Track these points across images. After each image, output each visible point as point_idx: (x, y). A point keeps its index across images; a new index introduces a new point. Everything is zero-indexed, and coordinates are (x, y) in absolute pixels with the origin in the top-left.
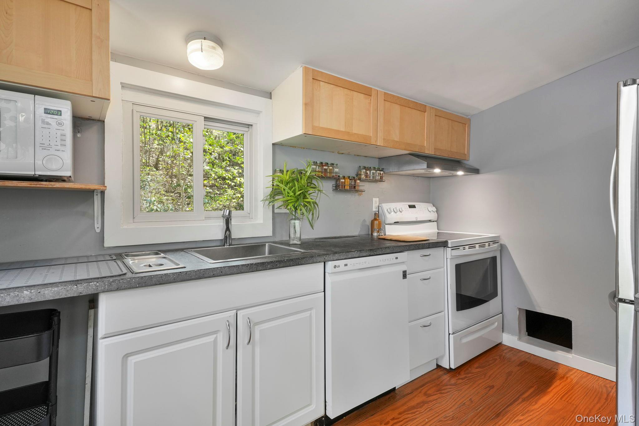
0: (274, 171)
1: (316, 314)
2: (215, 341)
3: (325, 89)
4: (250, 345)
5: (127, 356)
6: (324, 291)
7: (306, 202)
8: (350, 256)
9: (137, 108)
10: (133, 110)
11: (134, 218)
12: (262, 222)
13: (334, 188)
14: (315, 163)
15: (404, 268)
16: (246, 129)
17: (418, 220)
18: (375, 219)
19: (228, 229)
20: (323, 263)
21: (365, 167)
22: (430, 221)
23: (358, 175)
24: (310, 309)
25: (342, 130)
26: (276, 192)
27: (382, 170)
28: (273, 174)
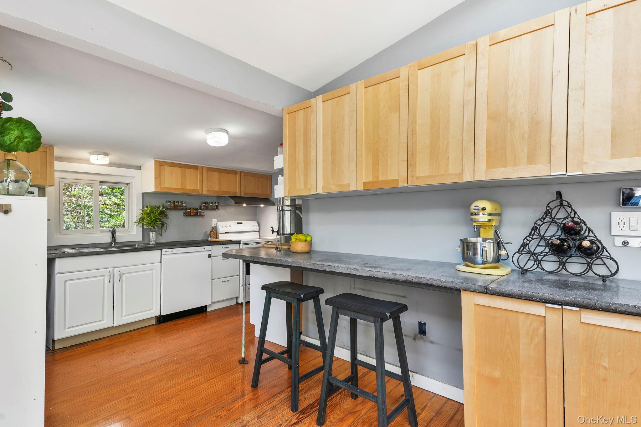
0: (143, 207)
1: (156, 272)
2: (104, 279)
3: (167, 169)
4: (120, 282)
5: (66, 281)
6: (161, 262)
7: (157, 223)
8: (175, 247)
9: (61, 180)
10: (59, 181)
11: (60, 233)
12: (135, 233)
13: (184, 214)
14: (170, 202)
15: (210, 253)
16: (126, 185)
17: (243, 231)
18: (212, 231)
19: (113, 237)
20: (160, 250)
21: (205, 202)
22: (254, 231)
23: (201, 207)
24: (153, 270)
25: (179, 188)
26: (142, 219)
27: (218, 203)
28: (142, 209)
